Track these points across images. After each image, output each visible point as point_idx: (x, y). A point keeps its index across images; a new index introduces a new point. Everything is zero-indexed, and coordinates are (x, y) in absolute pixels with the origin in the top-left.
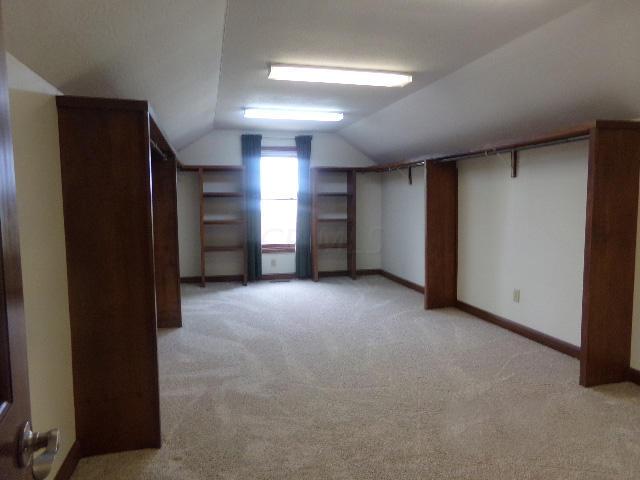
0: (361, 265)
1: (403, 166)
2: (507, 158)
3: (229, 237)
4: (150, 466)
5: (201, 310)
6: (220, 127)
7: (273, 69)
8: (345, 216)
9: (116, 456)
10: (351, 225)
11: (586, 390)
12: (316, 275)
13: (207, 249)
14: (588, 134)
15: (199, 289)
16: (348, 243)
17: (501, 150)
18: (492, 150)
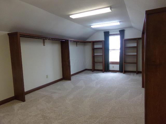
3: (100, 59)
9: (19, 101)
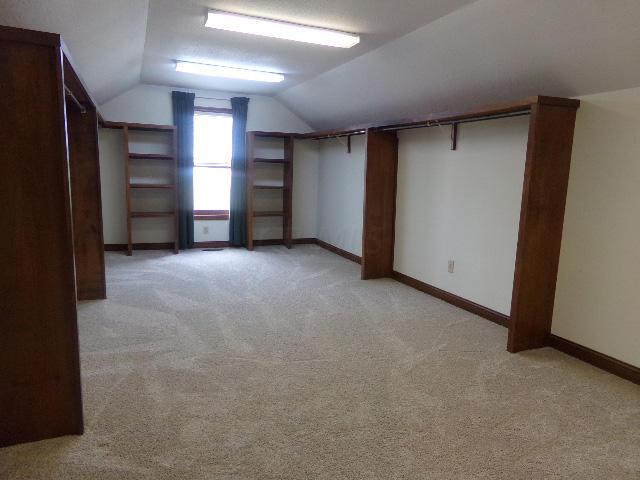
0: (297, 234)
1: (343, 134)
2: (448, 130)
4: (71, 455)
5: (127, 280)
6: (148, 82)
7: (211, 15)
8: (280, 184)
10: (287, 192)
11: (513, 355)
12: (251, 243)
13: (132, 215)
14: (530, 108)
15: (124, 257)
16: (285, 211)
17: (444, 121)
18: (434, 122)
